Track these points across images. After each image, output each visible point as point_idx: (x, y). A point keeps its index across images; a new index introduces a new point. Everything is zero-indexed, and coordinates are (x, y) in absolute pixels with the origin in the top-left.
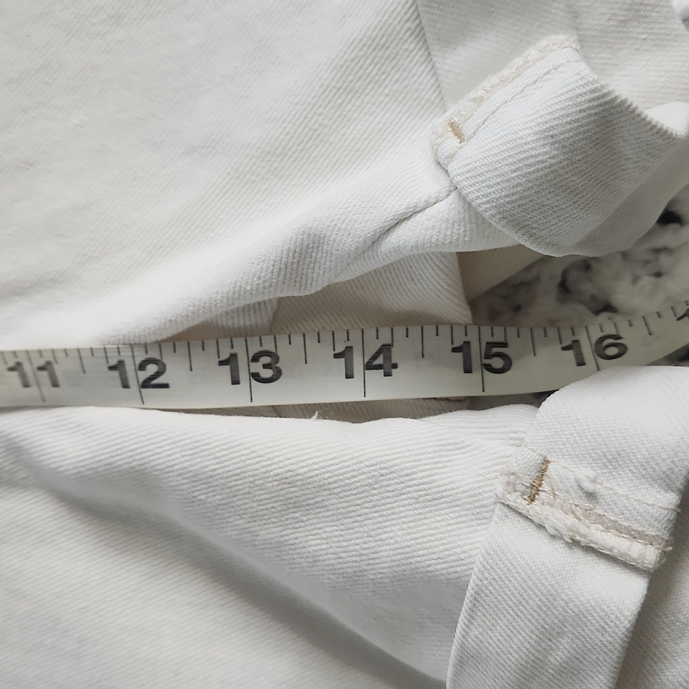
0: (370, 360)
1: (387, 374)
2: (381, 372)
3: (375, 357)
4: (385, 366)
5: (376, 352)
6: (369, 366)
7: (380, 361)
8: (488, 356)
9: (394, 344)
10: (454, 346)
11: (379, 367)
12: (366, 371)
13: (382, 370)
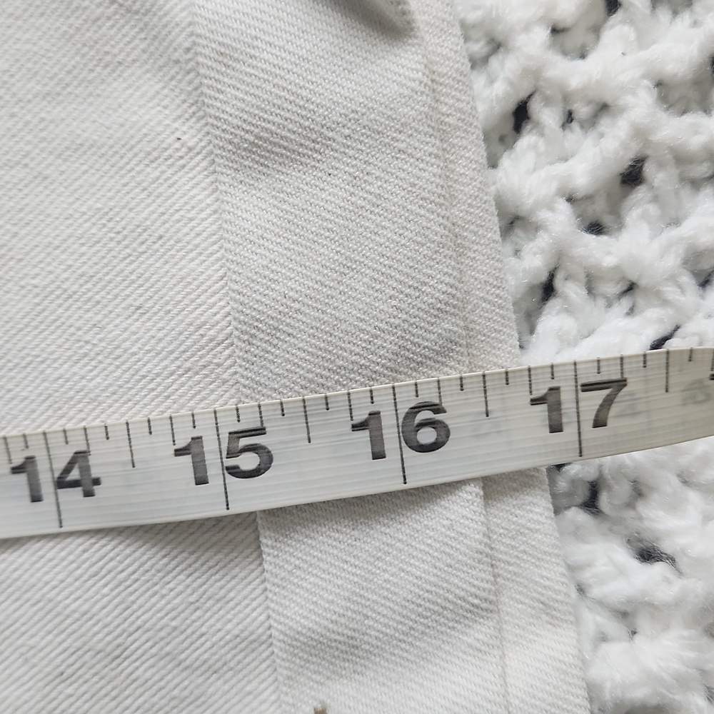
0: (62, 474)
1: (88, 494)
2: (79, 491)
3: (67, 470)
4: (83, 482)
5: (69, 463)
6: (61, 483)
7: (75, 475)
8: (231, 454)
9: (91, 449)
10: (177, 447)
11: (75, 484)
12: (59, 491)
13: (80, 489)
